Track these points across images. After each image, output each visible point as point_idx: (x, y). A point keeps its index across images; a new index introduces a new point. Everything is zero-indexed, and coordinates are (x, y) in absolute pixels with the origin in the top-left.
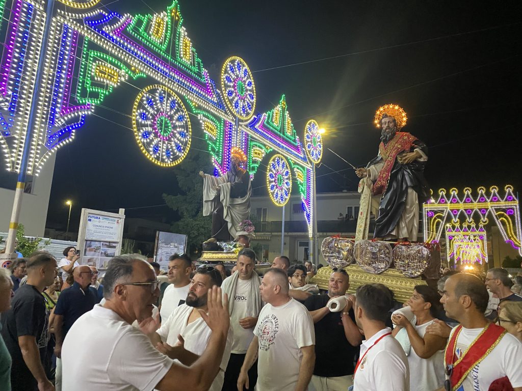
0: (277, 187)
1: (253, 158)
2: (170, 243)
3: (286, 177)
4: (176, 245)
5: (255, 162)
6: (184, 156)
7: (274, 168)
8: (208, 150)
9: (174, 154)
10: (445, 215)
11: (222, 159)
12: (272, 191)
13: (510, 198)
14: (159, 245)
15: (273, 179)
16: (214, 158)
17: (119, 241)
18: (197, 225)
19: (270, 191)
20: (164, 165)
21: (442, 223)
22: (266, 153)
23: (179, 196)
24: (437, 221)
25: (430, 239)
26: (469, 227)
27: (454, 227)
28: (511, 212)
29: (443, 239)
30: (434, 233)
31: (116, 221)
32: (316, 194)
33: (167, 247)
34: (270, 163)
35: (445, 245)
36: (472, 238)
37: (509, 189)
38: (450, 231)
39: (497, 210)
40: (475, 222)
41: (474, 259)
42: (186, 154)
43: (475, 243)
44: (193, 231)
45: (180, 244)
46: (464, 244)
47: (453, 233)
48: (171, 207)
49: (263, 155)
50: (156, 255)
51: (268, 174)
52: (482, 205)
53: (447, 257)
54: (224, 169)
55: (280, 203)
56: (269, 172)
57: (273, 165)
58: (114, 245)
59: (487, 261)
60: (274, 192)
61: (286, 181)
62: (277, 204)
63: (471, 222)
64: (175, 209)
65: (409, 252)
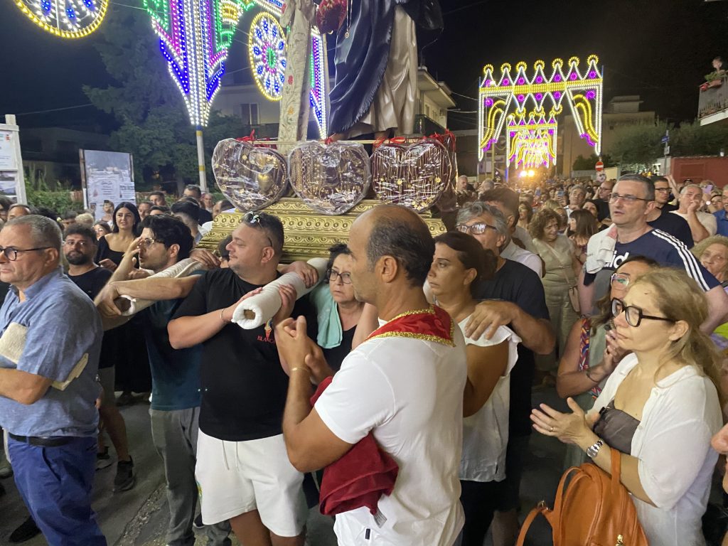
0: (267, 70)
1: (224, 20)
2: (105, 168)
3: (280, 52)
4: (116, 169)
5: (226, 26)
6: (102, 19)
7: (260, 38)
8: (142, 6)
9: (83, 14)
10: (507, 103)
11: (169, 22)
12: (260, 76)
13: (593, 75)
14: (87, 171)
15: (260, 56)
16: (155, 21)
17: (16, 168)
18: (149, 135)
19: (257, 77)
20: (68, 36)
21: (504, 114)
22: (244, 10)
23: (110, 88)
24: (496, 111)
25: (487, 138)
26: (537, 118)
27: (517, 119)
28: (592, 94)
29: (503, 136)
30: (492, 129)
31: (5, 136)
32: (330, 78)
33: (102, 174)
34: (252, 27)
35: (504, 145)
36: (539, 133)
37: (593, 61)
38: (512, 124)
39: (575, 93)
40: (545, 110)
41: (539, 162)
42: (104, 14)
43: (542, 140)
44: (143, 146)
45: (123, 168)
46: (528, 142)
47: (517, 128)
48: (101, 108)
49: (240, 14)
50: (86, 187)
51: (251, 47)
52: (557, 87)
53: (506, 161)
54: (175, 40)
55: (273, 95)
56: (253, 43)
57: (258, 30)
58: (11, 175)
59: (555, 162)
60: (263, 79)
61: (281, 58)
62: (270, 98)
63: (540, 111)
64: (108, 111)
65: (406, 162)
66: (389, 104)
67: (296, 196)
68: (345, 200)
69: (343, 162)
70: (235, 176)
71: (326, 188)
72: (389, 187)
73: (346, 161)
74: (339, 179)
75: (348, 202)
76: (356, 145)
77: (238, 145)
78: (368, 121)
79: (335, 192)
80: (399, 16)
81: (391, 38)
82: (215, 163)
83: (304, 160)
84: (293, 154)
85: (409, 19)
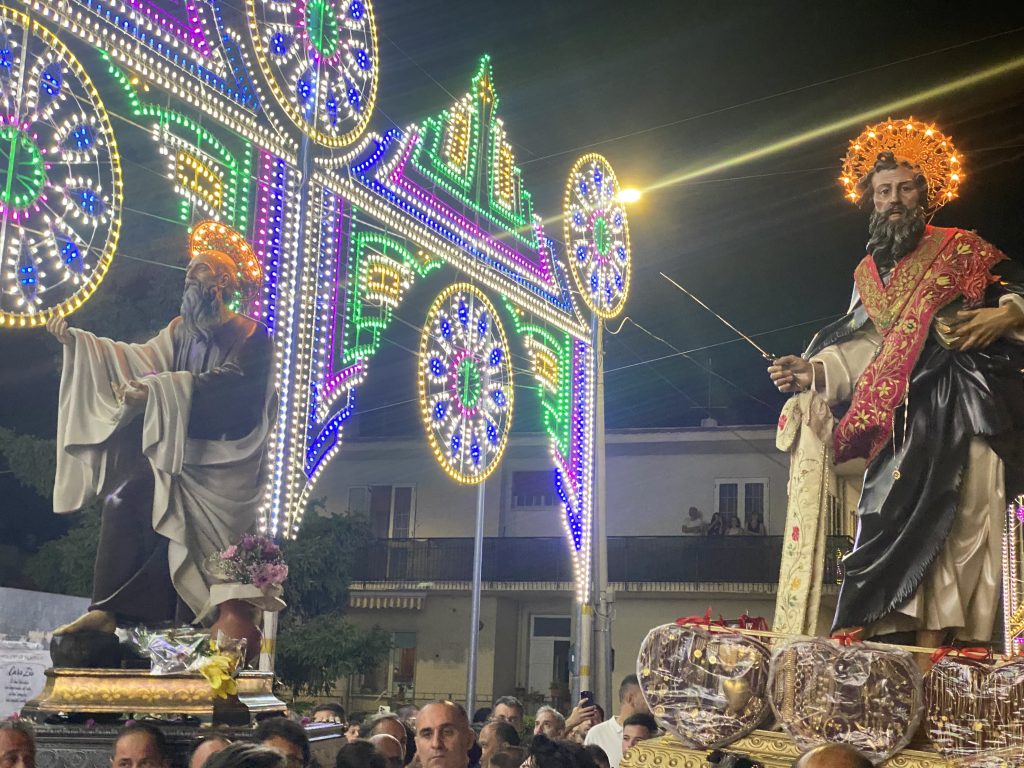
65: (990, 691)
66: (951, 585)
67: (781, 730)
68: (873, 746)
69: (872, 681)
70: (682, 686)
71: (837, 721)
72: (958, 732)
73: (880, 678)
74: (863, 705)
75: (879, 749)
76: (899, 653)
77: (687, 634)
78: (912, 610)
79: (854, 728)
80: (977, 450)
81: (961, 484)
82: (643, 668)
83: (800, 667)
84: (780, 655)
85: (993, 456)
